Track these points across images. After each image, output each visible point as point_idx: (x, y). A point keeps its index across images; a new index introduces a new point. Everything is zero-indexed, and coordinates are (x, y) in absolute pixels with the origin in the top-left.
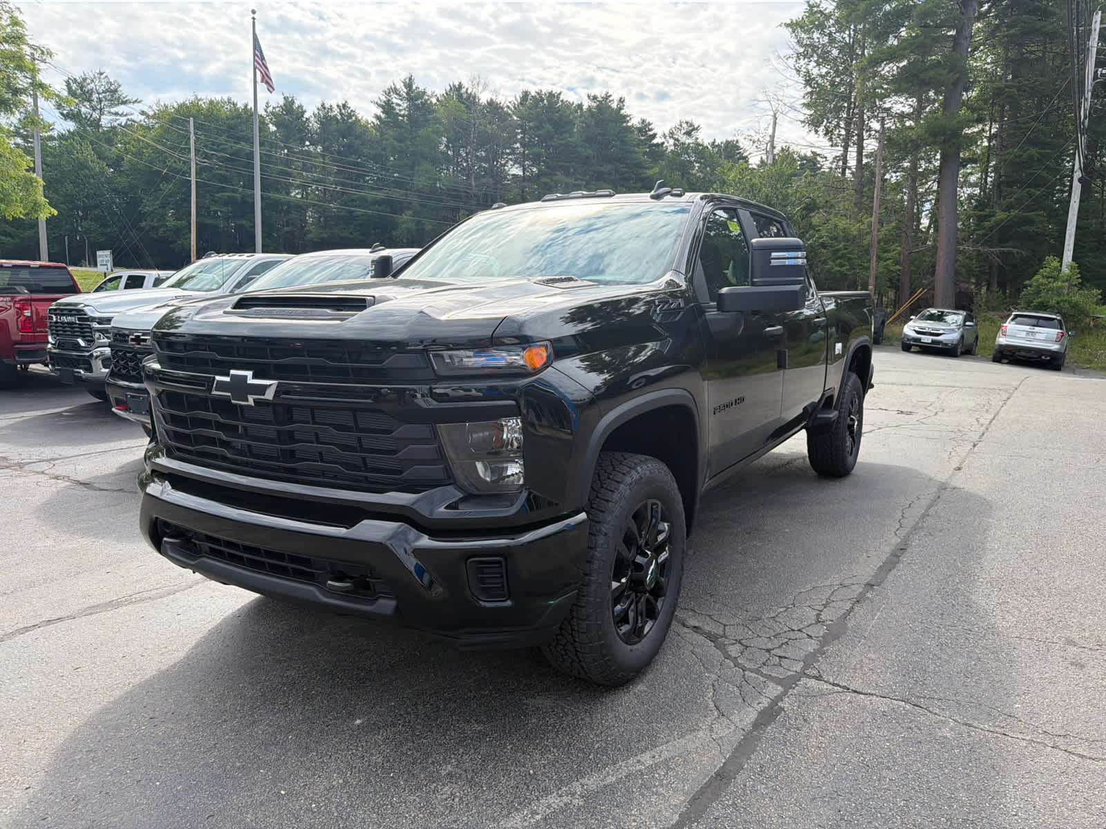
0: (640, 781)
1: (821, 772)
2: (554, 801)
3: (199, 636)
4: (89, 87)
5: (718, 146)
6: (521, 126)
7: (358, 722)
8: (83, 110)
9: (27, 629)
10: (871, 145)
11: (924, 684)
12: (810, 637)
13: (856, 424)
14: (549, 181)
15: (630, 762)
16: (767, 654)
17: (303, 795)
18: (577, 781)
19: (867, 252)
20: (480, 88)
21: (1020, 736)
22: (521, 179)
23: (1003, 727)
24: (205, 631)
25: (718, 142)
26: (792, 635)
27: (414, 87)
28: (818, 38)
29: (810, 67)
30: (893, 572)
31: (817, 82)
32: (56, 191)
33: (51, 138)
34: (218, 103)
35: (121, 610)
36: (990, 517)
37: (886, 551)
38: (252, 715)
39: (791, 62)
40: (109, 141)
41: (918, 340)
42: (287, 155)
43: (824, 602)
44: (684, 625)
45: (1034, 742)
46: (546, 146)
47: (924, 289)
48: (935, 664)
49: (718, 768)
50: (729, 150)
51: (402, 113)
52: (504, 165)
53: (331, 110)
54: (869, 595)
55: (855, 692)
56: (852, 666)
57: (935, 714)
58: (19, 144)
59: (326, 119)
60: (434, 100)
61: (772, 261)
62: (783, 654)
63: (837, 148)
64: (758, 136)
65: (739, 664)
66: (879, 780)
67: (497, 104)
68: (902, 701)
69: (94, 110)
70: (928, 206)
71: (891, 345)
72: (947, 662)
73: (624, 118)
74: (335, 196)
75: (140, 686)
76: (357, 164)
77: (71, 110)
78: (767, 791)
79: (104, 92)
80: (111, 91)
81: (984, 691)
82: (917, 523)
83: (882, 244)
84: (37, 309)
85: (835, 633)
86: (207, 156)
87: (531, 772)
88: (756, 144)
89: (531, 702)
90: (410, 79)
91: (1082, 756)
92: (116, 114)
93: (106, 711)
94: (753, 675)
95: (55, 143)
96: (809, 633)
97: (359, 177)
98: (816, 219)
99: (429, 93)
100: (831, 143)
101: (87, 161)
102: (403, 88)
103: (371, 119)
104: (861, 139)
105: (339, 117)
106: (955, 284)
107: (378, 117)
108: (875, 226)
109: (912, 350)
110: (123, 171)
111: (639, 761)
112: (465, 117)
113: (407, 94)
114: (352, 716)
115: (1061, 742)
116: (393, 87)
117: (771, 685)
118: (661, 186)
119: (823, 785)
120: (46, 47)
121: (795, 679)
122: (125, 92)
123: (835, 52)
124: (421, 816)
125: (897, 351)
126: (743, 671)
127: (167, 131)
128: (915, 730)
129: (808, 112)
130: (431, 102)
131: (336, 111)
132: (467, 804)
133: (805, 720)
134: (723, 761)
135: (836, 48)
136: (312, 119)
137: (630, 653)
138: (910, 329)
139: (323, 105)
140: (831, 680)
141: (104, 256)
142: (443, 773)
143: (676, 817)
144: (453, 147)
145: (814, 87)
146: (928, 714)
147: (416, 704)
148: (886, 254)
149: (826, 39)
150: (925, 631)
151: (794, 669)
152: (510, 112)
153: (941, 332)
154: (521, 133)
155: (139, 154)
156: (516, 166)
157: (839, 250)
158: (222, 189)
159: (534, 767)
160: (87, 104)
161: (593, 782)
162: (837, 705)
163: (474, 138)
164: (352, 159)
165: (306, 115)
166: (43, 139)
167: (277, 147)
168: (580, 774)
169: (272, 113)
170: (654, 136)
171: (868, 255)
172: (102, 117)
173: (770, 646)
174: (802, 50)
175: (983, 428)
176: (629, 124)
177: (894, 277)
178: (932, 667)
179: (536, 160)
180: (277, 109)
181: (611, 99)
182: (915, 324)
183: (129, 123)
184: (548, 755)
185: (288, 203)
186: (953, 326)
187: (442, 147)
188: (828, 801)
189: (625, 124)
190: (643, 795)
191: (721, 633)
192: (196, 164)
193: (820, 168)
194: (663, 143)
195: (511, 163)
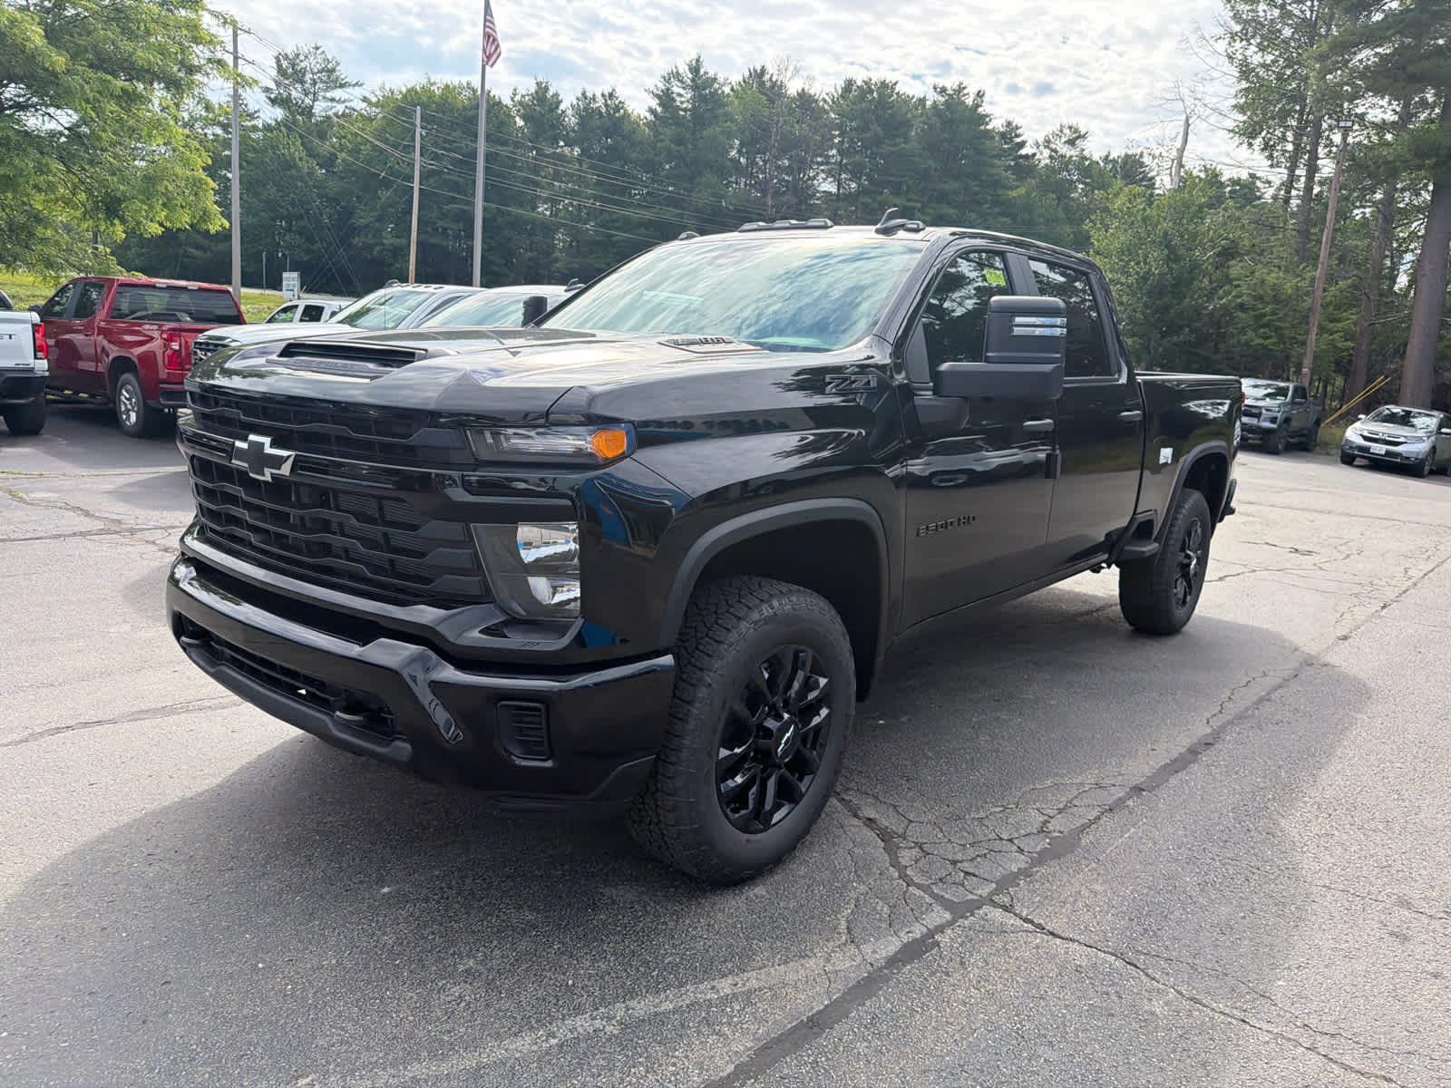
0: (703, 1015)
1: (952, 1037)
2: (582, 1024)
3: (244, 761)
4: (302, 65)
5: (1114, 161)
6: (839, 127)
7: (386, 890)
8: (294, 94)
9: (58, 730)
10: (1327, 168)
11: (1155, 934)
12: (1021, 850)
13: (1194, 562)
14: (870, 200)
15: (702, 987)
16: (950, 867)
17: (283, 972)
18: (624, 1002)
19: (1305, 319)
20: (789, 74)
21: (1265, 1026)
22: (834, 198)
23: (1245, 1011)
24: (255, 756)
25: (1114, 155)
26: (997, 845)
27: (702, 72)
28: (1265, 11)
29: (1248, 53)
30: (1180, 774)
31: (1257, 76)
32: (256, 194)
33: (255, 128)
34: (455, 88)
35: (171, 719)
36: (1359, 711)
37: (1183, 742)
38: (264, 866)
39: (1222, 46)
40: (322, 136)
41: (1367, 450)
42: (535, 159)
43: (1061, 806)
44: (856, 816)
45: (1283, 1037)
46: (872, 153)
47: (1386, 377)
48: (1184, 909)
49: (814, 1011)
50: (1128, 167)
51: (685, 105)
52: (814, 178)
53: (594, 100)
54: (1130, 803)
55: (1052, 934)
56: (1062, 898)
57: (1154, 979)
58: (218, 135)
59: (587, 113)
60: (727, 90)
61: (1015, 329)
62: (971, 870)
63: (1278, 170)
64: (1161, 149)
65: (906, 875)
66: (1030, 1060)
67: (810, 96)
68: (1112, 954)
69: (306, 95)
70: (1409, 257)
71: (1328, 454)
72: (1204, 909)
73: (983, 119)
74: (593, 214)
75: (153, 813)
76: (622, 173)
77: (280, 94)
78: (866, 1051)
79: (319, 72)
80: (328, 71)
81: (1241, 956)
82: (1247, 709)
83: (1331, 309)
84: (186, 342)
85: (1060, 849)
86: (436, 157)
87: (570, 982)
88: (1156, 161)
89: (607, 891)
90: (698, 61)
91: (1347, 1068)
92: (333, 100)
93: (103, 839)
94: (918, 892)
95: (260, 135)
96: (1022, 847)
97: (624, 191)
98: (1236, 269)
99: (721, 80)
100: (1270, 162)
101: (294, 159)
102: (688, 72)
103: (645, 114)
104: (1314, 157)
105: (604, 110)
106: (1436, 371)
107: (652, 111)
108: (1319, 285)
109: (1355, 463)
110: (336, 173)
111: (713, 988)
112: (766, 114)
113: (693, 80)
114: (381, 882)
115: (1323, 1043)
116: (675, 71)
117: (937, 908)
118: (892, 216)
119: (948, 1055)
120: (231, 13)
121: (972, 907)
122: (344, 72)
123: (1287, 32)
124: (411, 1018)
125: (1333, 463)
126: (908, 885)
127: (390, 123)
128: (1114, 998)
129: (1242, 118)
130: (723, 92)
131: (600, 102)
132: (473, 1012)
133: (962, 963)
134: (826, 1003)
135: (1288, 25)
136: (569, 112)
137: (746, 844)
138: (1354, 433)
139: (584, 94)
140: (1024, 914)
141: (291, 279)
142: (461, 968)
143: (731, 1068)
144: (747, 152)
145: (1253, 82)
146: (1143, 977)
147: (466, 876)
148: (1332, 325)
149: (1276, 12)
150: (1191, 861)
151: (980, 892)
152: (826, 107)
153: (1402, 440)
154: (839, 136)
155: (355, 151)
156: (830, 179)
157: (1264, 315)
158: (453, 200)
159: (575, 976)
160: (298, 86)
161: (641, 1007)
162: (1016, 949)
163: (776, 140)
164: (616, 166)
165: (562, 107)
166: (244, 128)
167: (523, 146)
168: (632, 993)
169: (520, 103)
170: (1022, 144)
171: (1307, 323)
172: (316, 103)
173: (959, 857)
174: (1238, 28)
175: (1409, 583)
176: (989, 127)
177: (1343, 358)
178: (1177, 913)
179: (856, 175)
180: (527, 98)
181: (965, 91)
182: (1363, 427)
183: (347, 111)
184: (600, 963)
185: (533, 221)
186: (1420, 433)
187: (733, 153)
188: (946, 1078)
189: (982, 127)
190: (699, 1033)
191: (901, 831)
192: (421, 166)
193: (1259, 198)
194: (1034, 155)
195: (823, 175)
